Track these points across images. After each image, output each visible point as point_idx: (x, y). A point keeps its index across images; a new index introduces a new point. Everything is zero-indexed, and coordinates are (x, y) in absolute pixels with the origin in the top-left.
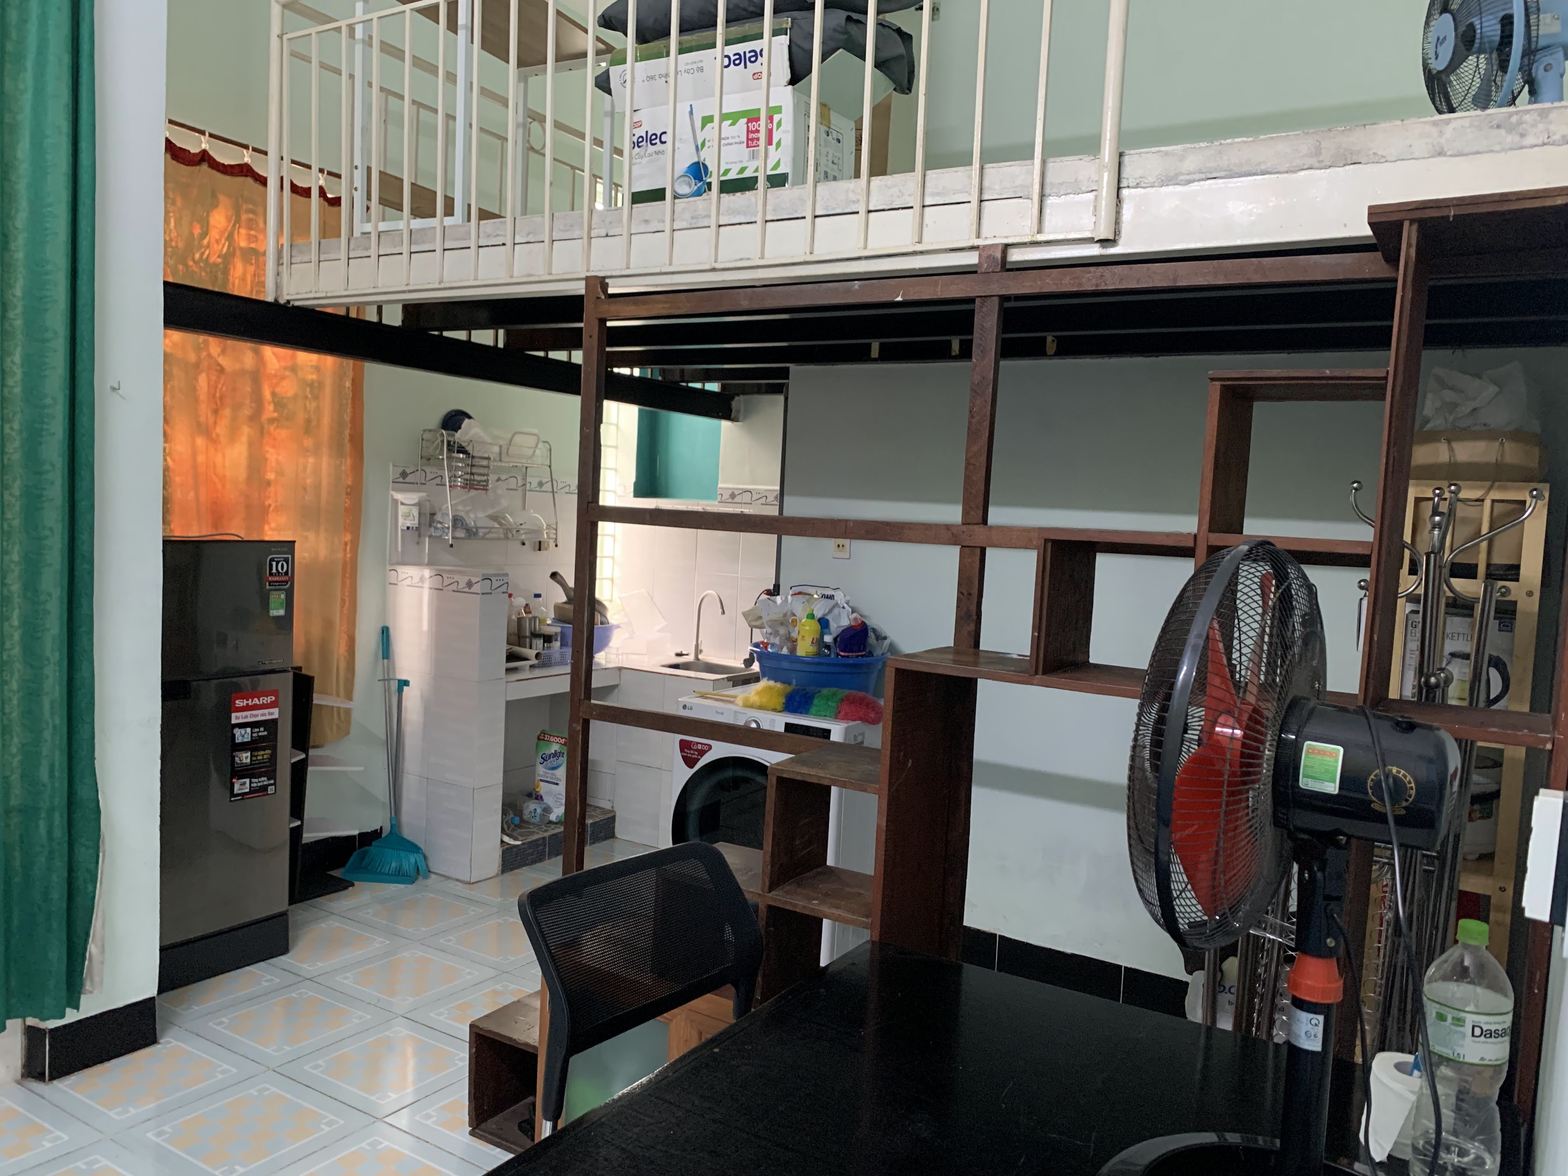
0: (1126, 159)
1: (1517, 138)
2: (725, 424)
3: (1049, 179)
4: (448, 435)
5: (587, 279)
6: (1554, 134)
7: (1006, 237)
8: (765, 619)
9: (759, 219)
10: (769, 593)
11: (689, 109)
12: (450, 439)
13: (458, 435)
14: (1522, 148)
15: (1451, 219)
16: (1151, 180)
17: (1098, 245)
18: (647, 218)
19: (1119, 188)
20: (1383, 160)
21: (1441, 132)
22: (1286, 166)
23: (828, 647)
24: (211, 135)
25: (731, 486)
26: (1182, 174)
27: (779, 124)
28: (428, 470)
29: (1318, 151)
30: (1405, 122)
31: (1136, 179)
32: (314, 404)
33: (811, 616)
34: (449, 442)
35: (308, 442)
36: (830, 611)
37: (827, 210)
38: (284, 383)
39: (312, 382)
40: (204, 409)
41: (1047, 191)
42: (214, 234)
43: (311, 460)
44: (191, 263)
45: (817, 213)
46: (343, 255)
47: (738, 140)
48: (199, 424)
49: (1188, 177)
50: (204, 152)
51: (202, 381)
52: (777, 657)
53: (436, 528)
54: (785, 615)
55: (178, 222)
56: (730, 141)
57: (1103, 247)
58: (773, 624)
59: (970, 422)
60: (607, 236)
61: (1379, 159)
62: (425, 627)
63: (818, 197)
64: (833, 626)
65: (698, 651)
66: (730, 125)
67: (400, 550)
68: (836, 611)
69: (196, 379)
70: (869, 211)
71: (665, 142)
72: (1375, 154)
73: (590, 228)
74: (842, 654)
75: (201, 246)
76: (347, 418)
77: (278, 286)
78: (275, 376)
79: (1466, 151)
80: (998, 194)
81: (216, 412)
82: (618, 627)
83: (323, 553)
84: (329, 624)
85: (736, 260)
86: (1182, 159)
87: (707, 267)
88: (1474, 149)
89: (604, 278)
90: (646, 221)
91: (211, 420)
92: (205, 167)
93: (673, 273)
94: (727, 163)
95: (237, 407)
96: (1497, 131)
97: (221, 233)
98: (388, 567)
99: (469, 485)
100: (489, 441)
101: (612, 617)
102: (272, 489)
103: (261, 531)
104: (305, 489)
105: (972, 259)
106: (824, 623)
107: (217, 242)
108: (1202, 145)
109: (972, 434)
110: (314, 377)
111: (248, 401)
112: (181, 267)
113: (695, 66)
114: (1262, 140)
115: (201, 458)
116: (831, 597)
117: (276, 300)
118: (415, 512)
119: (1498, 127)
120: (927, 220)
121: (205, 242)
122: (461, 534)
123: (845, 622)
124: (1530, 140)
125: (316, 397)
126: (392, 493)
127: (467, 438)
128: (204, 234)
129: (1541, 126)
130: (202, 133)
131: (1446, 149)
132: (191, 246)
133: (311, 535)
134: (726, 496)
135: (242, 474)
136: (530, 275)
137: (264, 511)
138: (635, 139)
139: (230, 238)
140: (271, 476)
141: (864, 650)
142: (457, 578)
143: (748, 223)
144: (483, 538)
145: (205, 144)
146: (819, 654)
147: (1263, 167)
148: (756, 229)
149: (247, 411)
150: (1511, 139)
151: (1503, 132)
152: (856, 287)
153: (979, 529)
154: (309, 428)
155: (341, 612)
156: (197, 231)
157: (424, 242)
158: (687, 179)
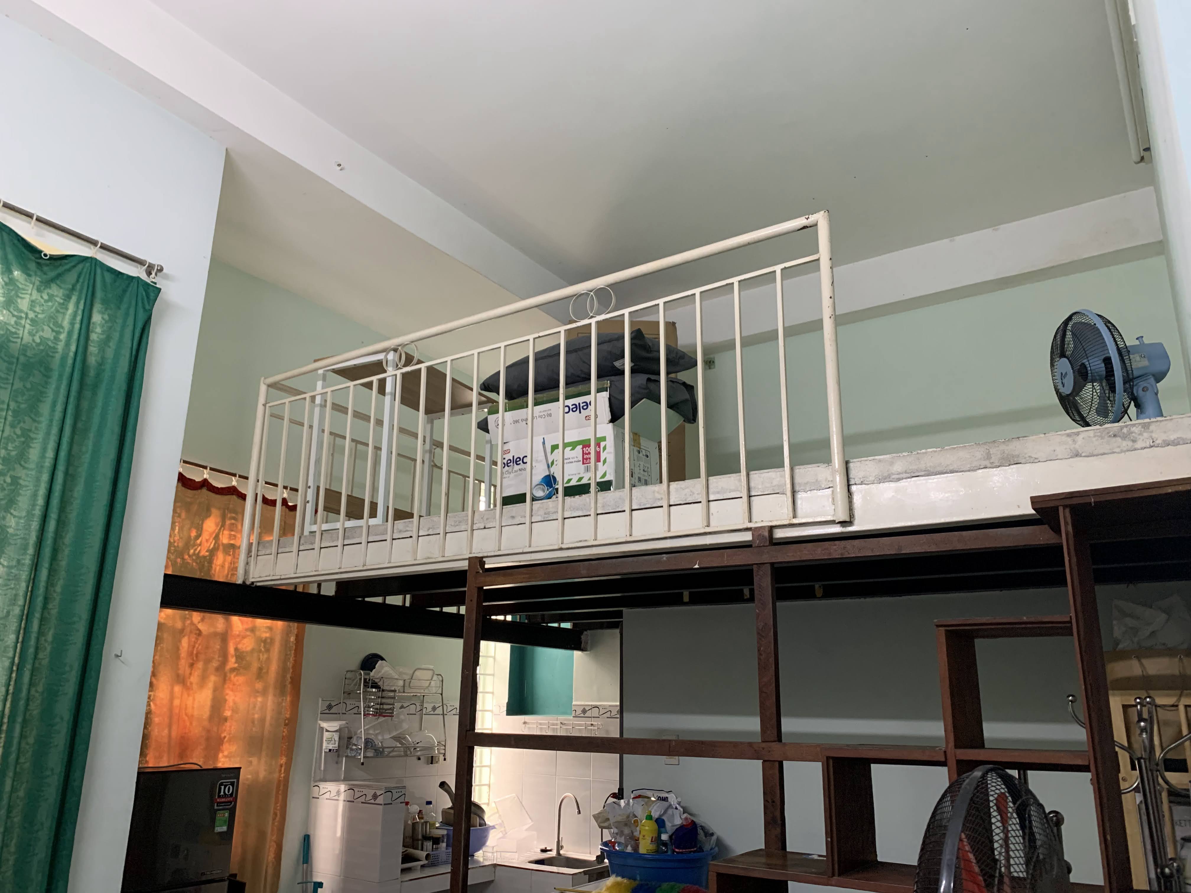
0: (851, 465)
1: (1130, 444)
2: (577, 654)
3: (797, 480)
4: (365, 674)
5: (470, 559)
6: (1157, 440)
7: (771, 521)
8: (612, 820)
9: (592, 513)
10: (614, 795)
11: (542, 440)
12: (367, 677)
13: (372, 674)
14: (1135, 449)
15: (1093, 504)
16: (871, 479)
17: (839, 525)
18: (513, 515)
19: (849, 486)
20: (1036, 461)
21: (1074, 441)
22: (968, 467)
23: (664, 844)
24: (211, 469)
25: (583, 703)
26: (893, 474)
27: (605, 448)
28: (348, 702)
29: (988, 456)
30: (1046, 435)
31: (860, 478)
32: (266, 656)
33: (649, 817)
34: (365, 679)
35: (259, 686)
36: (665, 812)
37: (640, 505)
38: (245, 641)
39: (266, 638)
40: (183, 663)
41: (797, 488)
42: (205, 536)
43: (260, 699)
44: (186, 557)
45: (634, 508)
46: (295, 548)
47: (576, 459)
48: (178, 676)
49: (897, 476)
50: (205, 480)
51: (185, 643)
52: (622, 854)
53: (352, 750)
54: (628, 817)
55: (181, 529)
56: (571, 460)
57: (843, 527)
58: (618, 824)
59: (759, 659)
60: (485, 528)
61: (1035, 461)
62: (339, 834)
63: (633, 497)
64: (668, 825)
65: (559, 847)
66: (571, 450)
67: (322, 768)
68: (670, 811)
69: (180, 641)
70: (670, 506)
71: (526, 463)
72: (1030, 457)
73: (473, 523)
74: (677, 850)
75: (194, 545)
76: (290, 665)
77: (246, 572)
78: (238, 636)
79: (1095, 453)
80: (761, 492)
81: (192, 665)
82: (493, 827)
83: (262, 774)
84: (262, 835)
85: (577, 542)
86: (892, 463)
87: (556, 547)
88: (1102, 451)
89: (482, 557)
90: (513, 517)
91: (188, 671)
92: (204, 491)
93: (532, 552)
94: (569, 475)
95: (208, 661)
96: (1114, 439)
97: (211, 535)
98: (313, 784)
99: (379, 713)
100: (396, 677)
101: (489, 819)
102: (228, 724)
103: (216, 758)
104: (253, 722)
105: (747, 537)
106: (660, 823)
107: (207, 541)
108: (904, 454)
109: (762, 668)
110: (268, 635)
111: (216, 657)
112: (179, 560)
113: (545, 413)
114: (947, 449)
115: (177, 702)
116: (665, 799)
117: (244, 582)
118: (336, 737)
119: (1115, 436)
120: (712, 510)
121: (198, 541)
122: (370, 754)
123: (678, 822)
124: (1139, 445)
125: (268, 650)
126: (320, 722)
127: (380, 675)
128: (198, 537)
129: (1146, 435)
130: (205, 467)
131: (1081, 452)
132: (188, 544)
133: (254, 760)
134: (579, 712)
135: (206, 713)
136: (429, 558)
137: (220, 741)
138: (505, 461)
139: (217, 538)
140: (228, 713)
141: (695, 846)
142: (365, 791)
143: (584, 516)
144: (387, 756)
145: (206, 475)
146: (657, 851)
147: (951, 468)
148: (591, 519)
149: (215, 664)
150: (1126, 444)
151: (1119, 439)
152: (665, 559)
153: (775, 746)
154: (261, 674)
155: (273, 823)
156: (194, 534)
157: (353, 538)
158: (541, 486)
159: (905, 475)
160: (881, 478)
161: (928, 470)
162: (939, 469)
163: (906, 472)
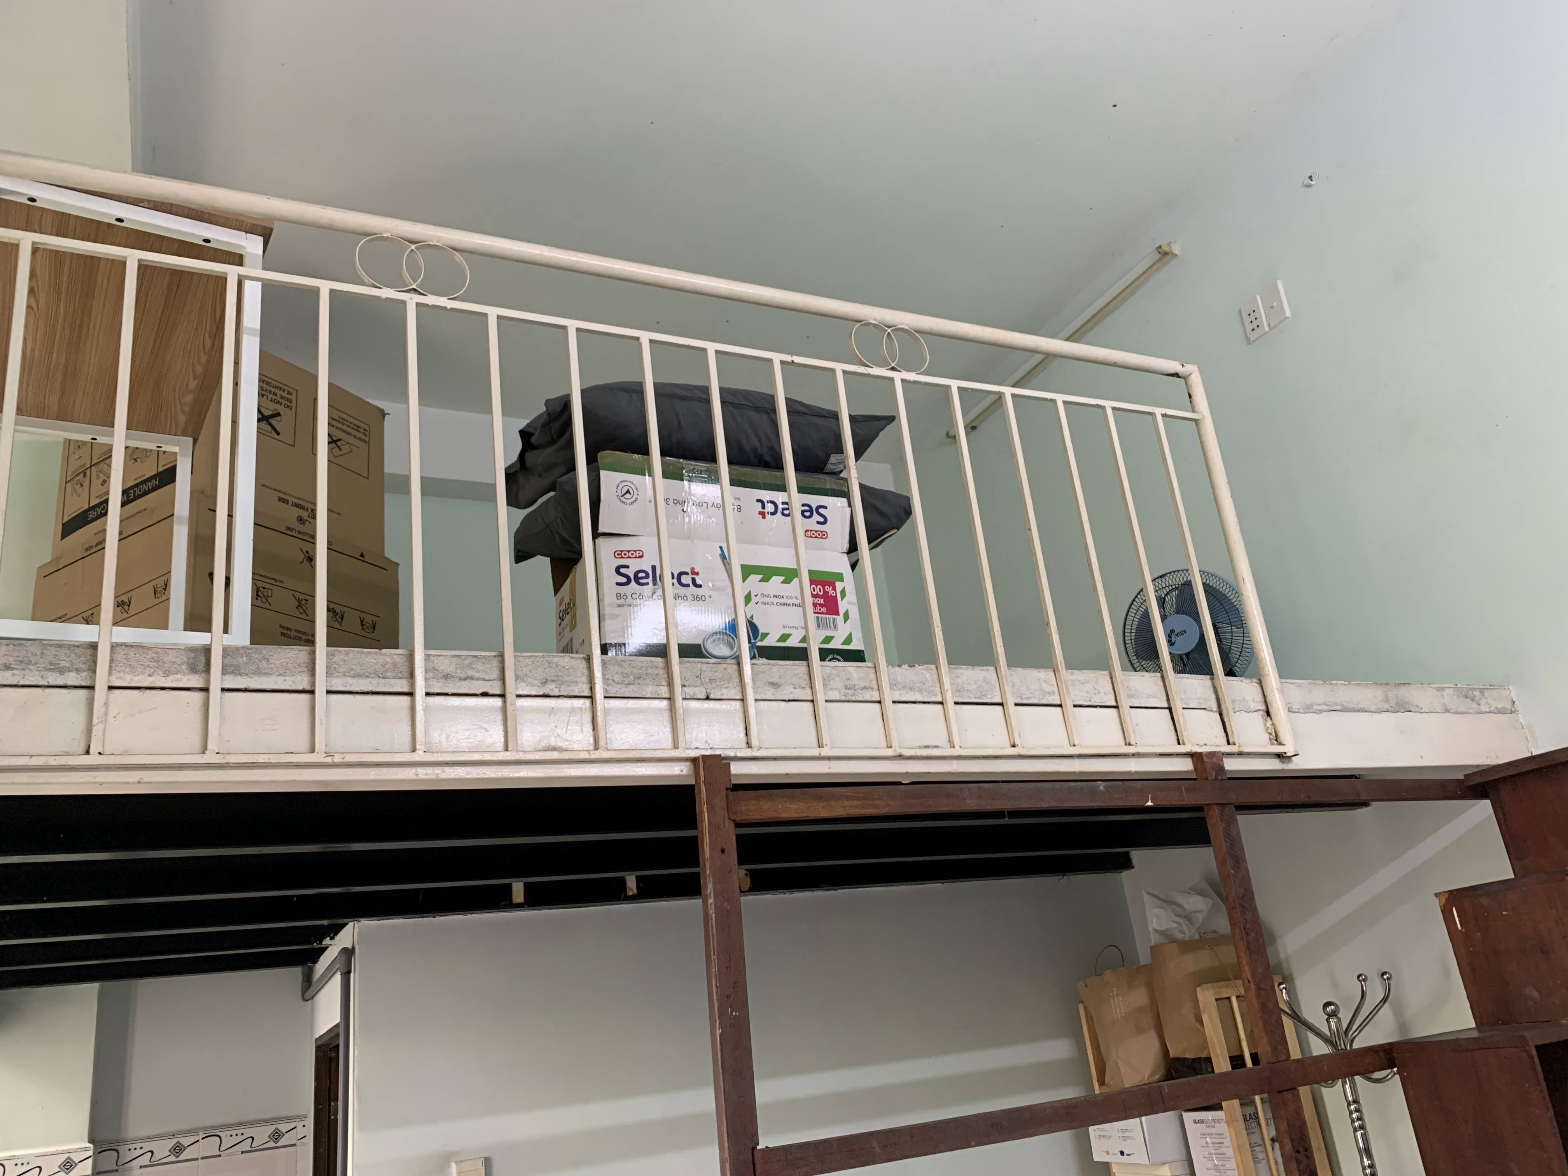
6: (1491, 706)
11: (720, 552)
26: (1313, 705)
29: (1387, 699)
47: (795, 601)
56: (785, 600)
66: (783, 582)
79: (1458, 711)
80: (1186, 704)
86: (1311, 691)
94: (784, 627)
108: (1320, 682)
114: (1353, 684)
124: (1483, 709)
129: (1484, 700)
150: (1475, 706)
152: (1102, 788)
159: (1324, 707)
160: (1304, 706)
161: (1343, 705)
162: (1352, 706)
163: (1325, 704)
